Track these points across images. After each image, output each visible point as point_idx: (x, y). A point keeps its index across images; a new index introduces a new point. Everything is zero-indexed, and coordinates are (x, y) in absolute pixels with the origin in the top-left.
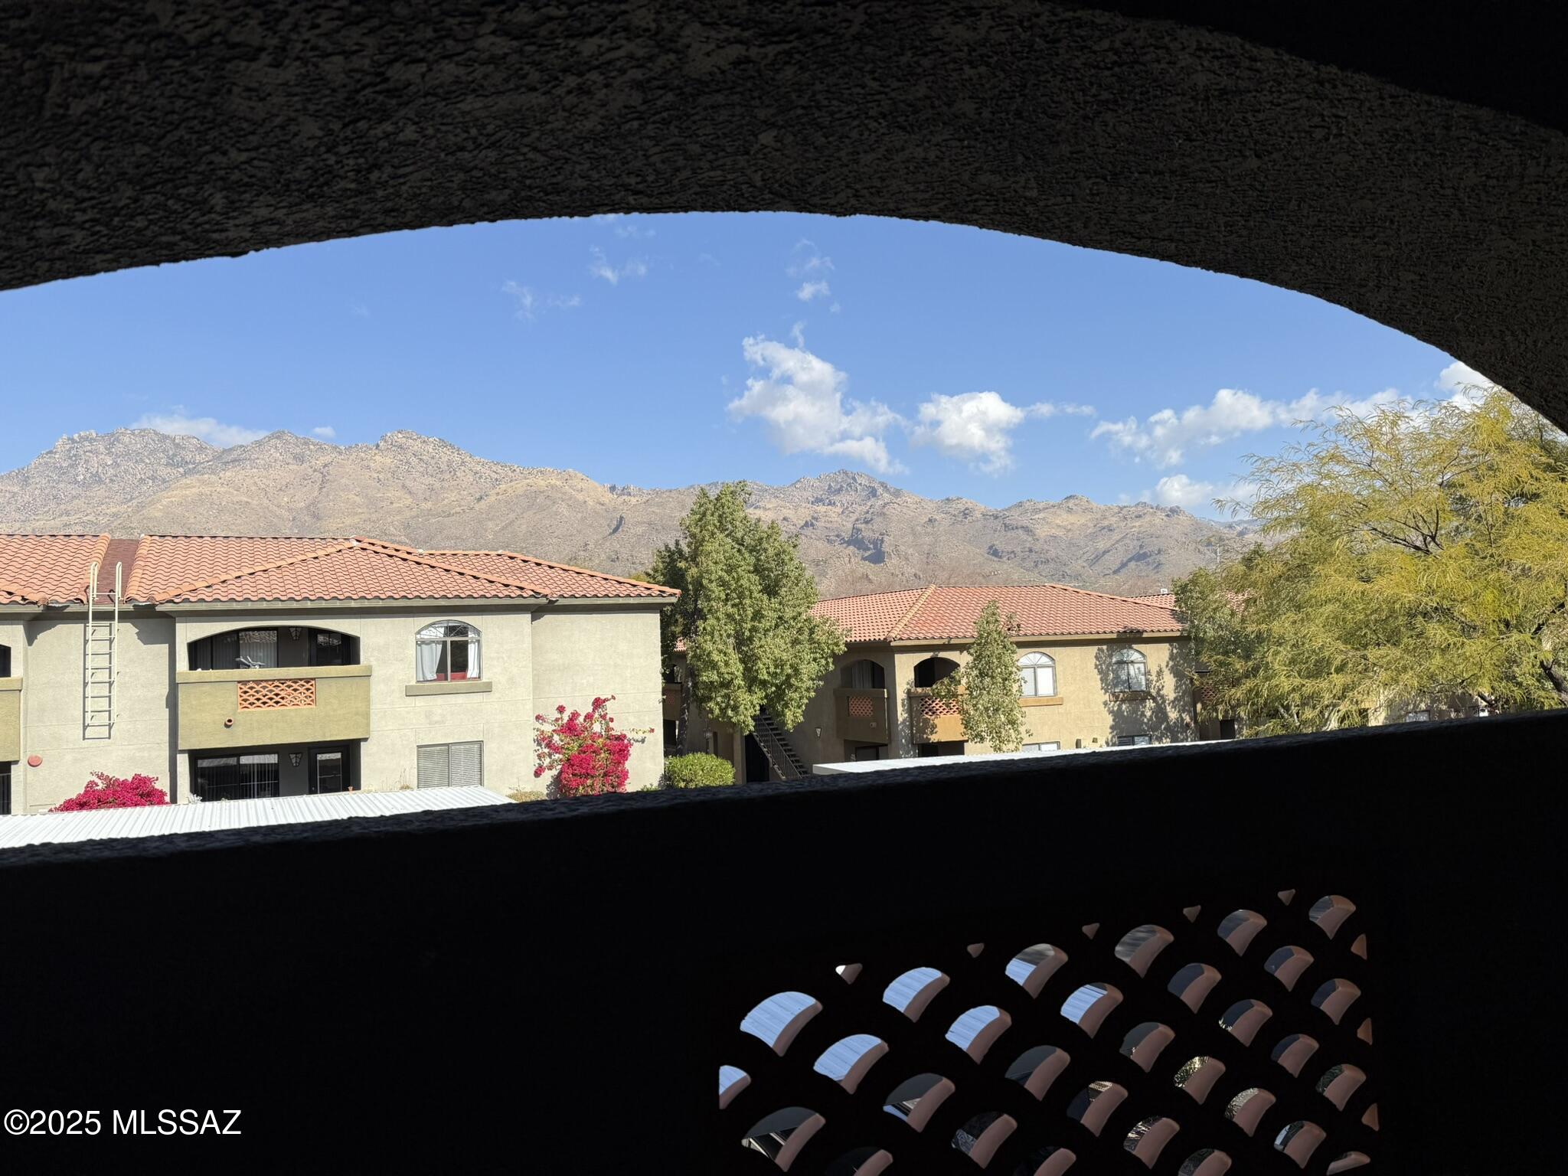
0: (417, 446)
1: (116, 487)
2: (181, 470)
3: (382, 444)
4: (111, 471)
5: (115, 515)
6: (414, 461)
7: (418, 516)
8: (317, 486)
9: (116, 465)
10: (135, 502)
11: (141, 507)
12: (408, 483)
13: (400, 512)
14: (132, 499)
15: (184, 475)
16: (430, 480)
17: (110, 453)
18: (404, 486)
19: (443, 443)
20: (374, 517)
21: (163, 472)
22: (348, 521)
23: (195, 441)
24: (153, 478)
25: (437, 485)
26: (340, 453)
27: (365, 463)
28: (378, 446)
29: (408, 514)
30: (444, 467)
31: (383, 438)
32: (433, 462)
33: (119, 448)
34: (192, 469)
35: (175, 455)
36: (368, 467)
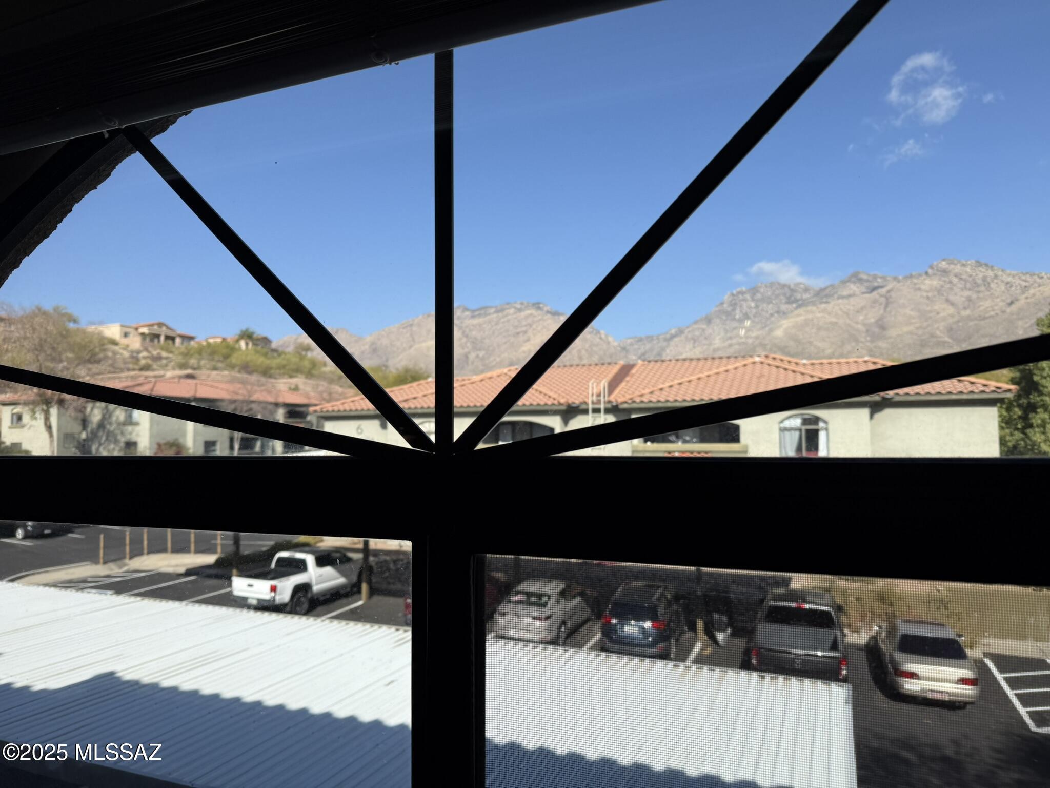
0: (957, 269)
1: (756, 320)
2: (794, 305)
3: (930, 271)
4: (754, 311)
5: (757, 337)
6: (955, 280)
7: (958, 321)
8: (883, 307)
9: (757, 307)
10: (767, 329)
11: (771, 330)
12: (951, 298)
13: (944, 319)
14: (765, 326)
15: (796, 308)
16: (967, 293)
17: (753, 300)
18: (947, 300)
19: (979, 264)
20: (925, 324)
21: (784, 307)
22: (906, 329)
23: (802, 286)
24: (778, 312)
25: (974, 296)
26: (899, 281)
27: (917, 286)
28: (927, 273)
29: (950, 320)
30: (980, 282)
31: (931, 267)
32: (970, 279)
33: (759, 296)
34: (802, 304)
35: (790, 296)
36: (919, 289)
